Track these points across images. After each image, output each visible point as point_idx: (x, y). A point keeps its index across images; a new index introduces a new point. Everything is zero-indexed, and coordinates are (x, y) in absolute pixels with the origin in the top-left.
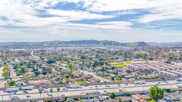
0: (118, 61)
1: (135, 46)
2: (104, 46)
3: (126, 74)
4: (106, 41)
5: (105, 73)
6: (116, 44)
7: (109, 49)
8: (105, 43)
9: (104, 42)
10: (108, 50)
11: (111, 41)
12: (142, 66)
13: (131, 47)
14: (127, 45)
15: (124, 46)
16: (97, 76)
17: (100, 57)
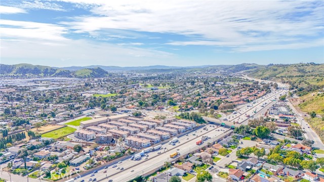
0: (57, 120)
1: (87, 76)
2: (22, 77)
3: (73, 156)
4: (26, 65)
5: (31, 163)
6: (49, 71)
7: (34, 87)
8: (24, 70)
9: (23, 68)
10: (34, 90)
11: (38, 66)
12: (100, 130)
13: (79, 77)
14: (71, 74)
15: (66, 76)
16: (12, 174)
17: (14, 114)
